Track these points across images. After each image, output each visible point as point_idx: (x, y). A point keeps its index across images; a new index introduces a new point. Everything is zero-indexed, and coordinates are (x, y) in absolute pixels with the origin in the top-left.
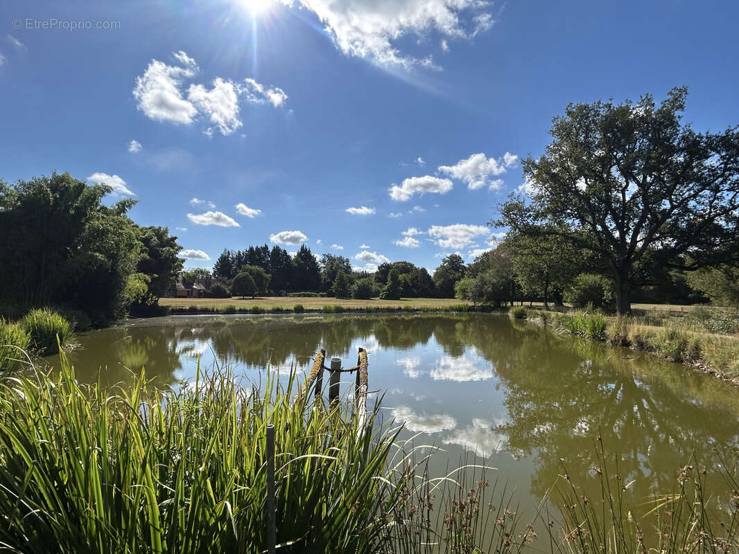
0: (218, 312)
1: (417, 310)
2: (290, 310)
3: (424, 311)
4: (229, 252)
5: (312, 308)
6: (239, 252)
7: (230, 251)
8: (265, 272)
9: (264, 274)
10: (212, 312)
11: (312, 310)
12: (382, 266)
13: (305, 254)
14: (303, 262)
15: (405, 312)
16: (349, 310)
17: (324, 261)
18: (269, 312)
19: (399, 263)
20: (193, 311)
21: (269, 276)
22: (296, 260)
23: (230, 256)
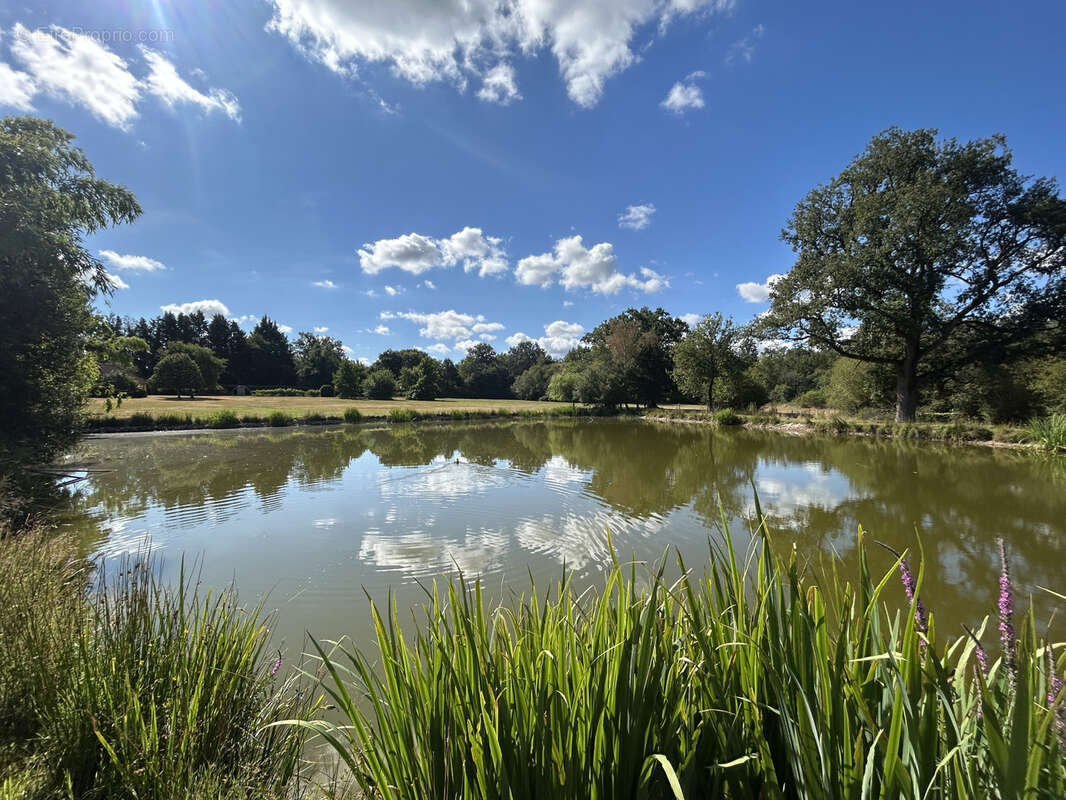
0: (200, 425)
1: (514, 415)
2: (336, 419)
3: (524, 415)
4: (119, 320)
5: (371, 415)
6: (143, 321)
7: (121, 317)
8: (214, 355)
9: (212, 358)
10: (187, 424)
11: (373, 417)
12: (385, 354)
13: (267, 330)
14: (268, 343)
15: (501, 418)
16: (427, 417)
17: (300, 343)
18: (301, 422)
19: (408, 351)
20: (141, 423)
21: (221, 361)
22: (255, 339)
23: (123, 326)
